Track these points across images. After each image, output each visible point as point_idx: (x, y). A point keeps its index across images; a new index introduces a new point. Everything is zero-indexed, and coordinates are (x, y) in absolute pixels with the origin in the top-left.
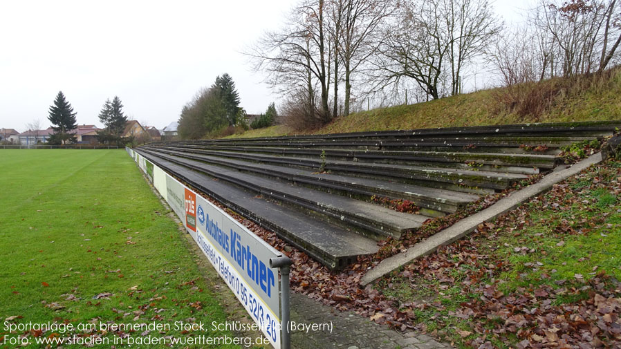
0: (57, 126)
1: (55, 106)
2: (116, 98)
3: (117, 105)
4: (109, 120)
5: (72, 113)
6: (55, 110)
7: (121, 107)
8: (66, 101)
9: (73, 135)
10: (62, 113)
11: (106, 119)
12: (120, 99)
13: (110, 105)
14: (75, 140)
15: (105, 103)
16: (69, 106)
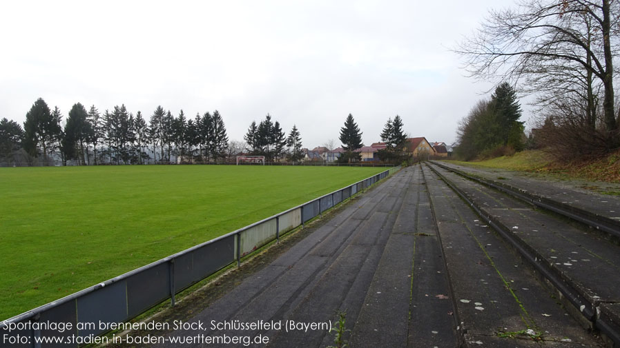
0: (346, 146)
1: (345, 127)
2: (397, 117)
3: (398, 123)
4: (390, 139)
5: (358, 133)
6: (345, 131)
7: (401, 125)
8: (354, 122)
9: (358, 153)
10: (350, 133)
11: (387, 137)
12: (401, 118)
13: (391, 124)
14: (359, 158)
15: (386, 123)
16: (356, 127)
